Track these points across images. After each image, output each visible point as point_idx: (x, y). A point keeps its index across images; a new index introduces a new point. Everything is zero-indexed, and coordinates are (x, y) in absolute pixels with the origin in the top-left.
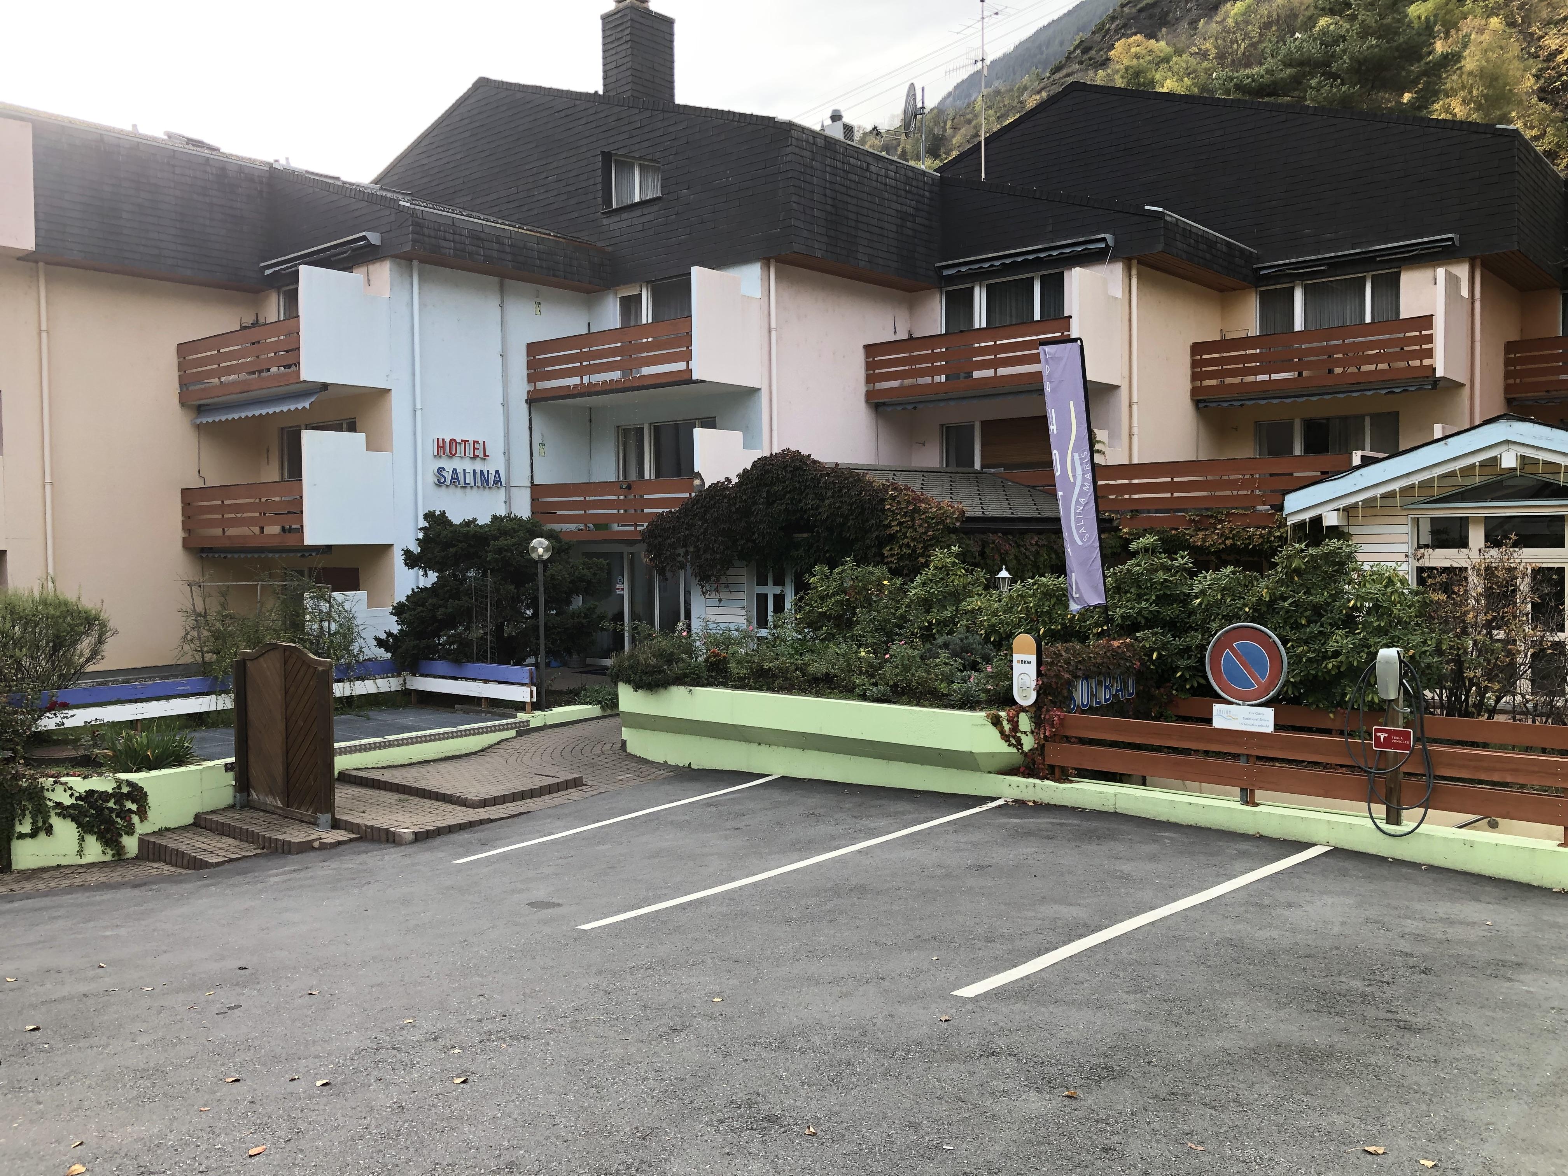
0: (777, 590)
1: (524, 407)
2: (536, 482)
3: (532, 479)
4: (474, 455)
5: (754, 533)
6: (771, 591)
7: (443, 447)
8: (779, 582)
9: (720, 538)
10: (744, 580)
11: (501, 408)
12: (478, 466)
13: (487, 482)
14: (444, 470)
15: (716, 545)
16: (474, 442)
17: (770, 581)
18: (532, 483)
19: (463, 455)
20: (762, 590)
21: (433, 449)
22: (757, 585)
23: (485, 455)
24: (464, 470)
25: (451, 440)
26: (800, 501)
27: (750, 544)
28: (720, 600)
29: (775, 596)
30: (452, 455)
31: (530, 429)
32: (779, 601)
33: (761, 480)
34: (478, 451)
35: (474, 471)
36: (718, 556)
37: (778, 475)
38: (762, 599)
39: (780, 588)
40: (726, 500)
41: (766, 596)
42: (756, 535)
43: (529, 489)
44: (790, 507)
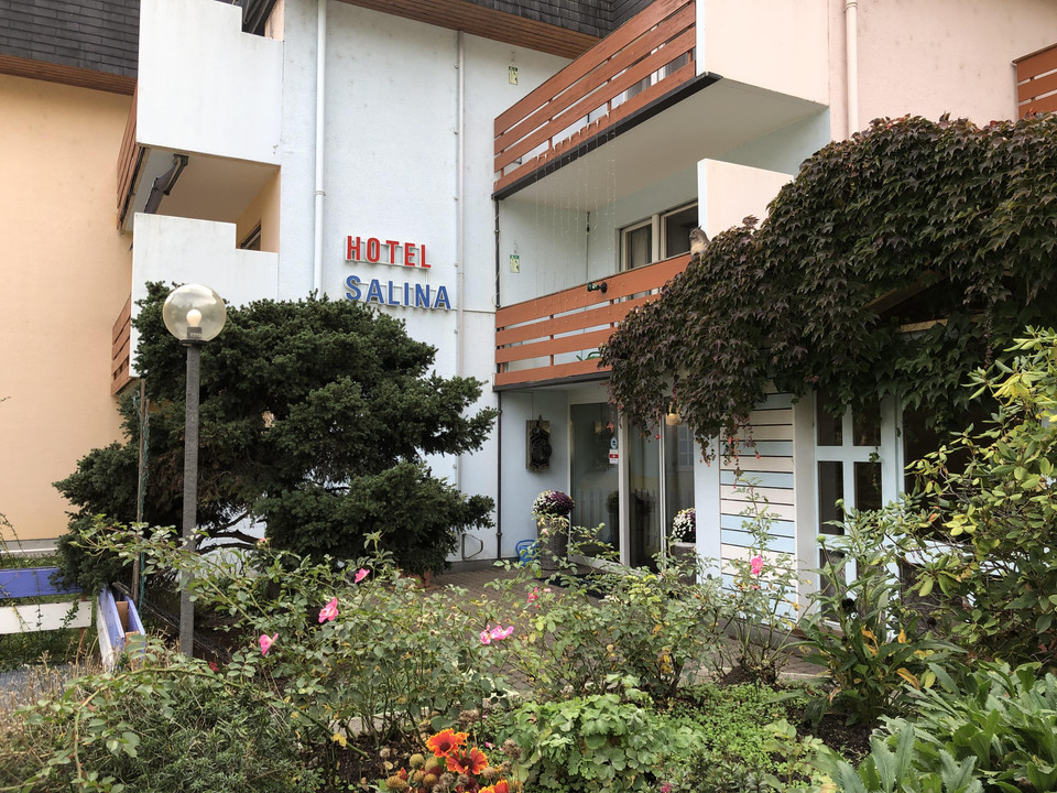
0: (864, 454)
1: (490, 204)
2: (503, 305)
3: (498, 302)
4: (407, 263)
5: (805, 321)
6: (850, 455)
7: (358, 248)
8: (868, 435)
9: (732, 341)
10: (790, 432)
11: (453, 203)
12: (415, 279)
13: (427, 301)
14: (358, 280)
15: (726, 357)
16: (407, 245)
17: (847, 435)
18: (498, 308)
19: (389, 263)
20: (830, 454)
21: (342, 251)
22: (820, 444)
23: (423, 264)
24: (391, 283)
25: (370, 240)
26: (923, 222)
27: (798, 350)
28: (738, 472)
29: (860, 468)
30: (373, 261)
31: (497, 234)
32: (869, 477)
33: (821, 194)
34: (413, 257)
35: (407, 285)
36: (730, 380)
37: (861, 171)
38: (830, 475)
39: (871, 449)
40: (743, 259)
41: (839, 465)
42: (812, 325)
43: (493, 316)
44: (894, 241)
